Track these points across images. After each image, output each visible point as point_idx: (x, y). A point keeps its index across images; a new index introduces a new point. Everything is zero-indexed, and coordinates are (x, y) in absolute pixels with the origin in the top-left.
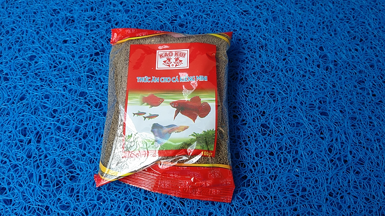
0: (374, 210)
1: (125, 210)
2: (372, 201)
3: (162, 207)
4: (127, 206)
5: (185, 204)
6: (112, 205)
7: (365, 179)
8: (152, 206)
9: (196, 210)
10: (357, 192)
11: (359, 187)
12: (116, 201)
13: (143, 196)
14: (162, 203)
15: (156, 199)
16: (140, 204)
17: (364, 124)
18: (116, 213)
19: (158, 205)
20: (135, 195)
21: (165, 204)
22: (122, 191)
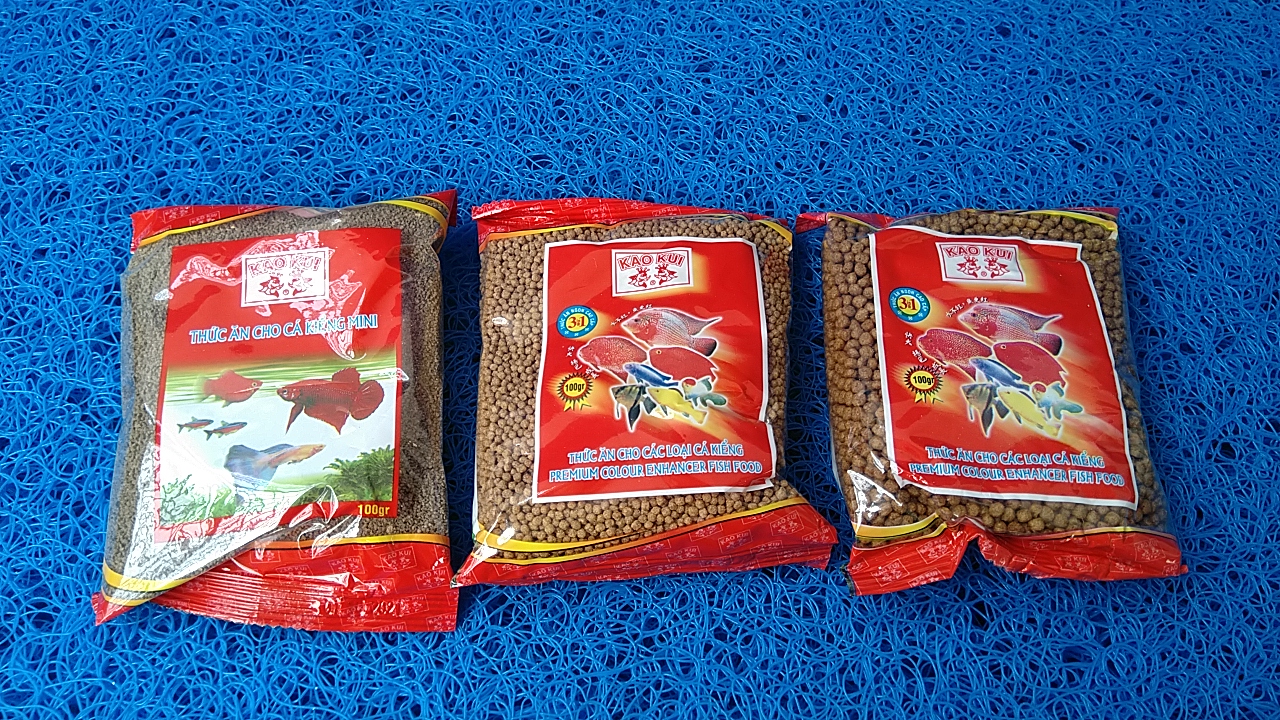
0: (828, 671)
1: (175, 698)
2: (826, 649)
3: (273, 688)
4: (182, 689)
5: (335, 676)
6: (140, 688)
7: (811, 590)
8: (245, 687)
9: (362, 692)
10: (789, 627)
11: (793, 613)
12: (153, 677)
13: (224, 663)
14: (274, 679)
15: (259, 670)
16: (216, 682)
17: (820, 448)
18: (151, 708)
19: (262, 685)
20: (203, 661)
21: (281, 681)
22: (169, 650)
